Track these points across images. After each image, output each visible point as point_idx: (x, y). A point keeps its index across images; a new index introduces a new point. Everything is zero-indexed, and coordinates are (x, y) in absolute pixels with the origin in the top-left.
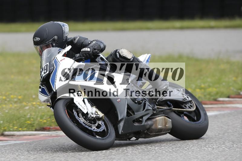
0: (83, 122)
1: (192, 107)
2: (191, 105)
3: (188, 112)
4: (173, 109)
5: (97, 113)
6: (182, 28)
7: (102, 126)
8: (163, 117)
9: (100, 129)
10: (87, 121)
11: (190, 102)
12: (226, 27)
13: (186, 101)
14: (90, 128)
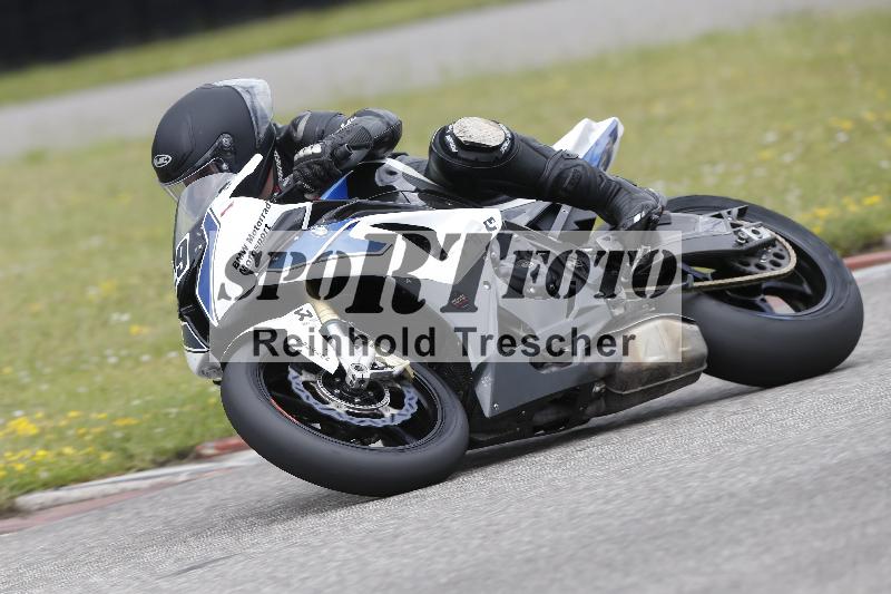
0: (348, 412)
1: (782, 257)
2: (776, 250)
3: (780, 281)
8: (658, 323)
11: (771, 243)
13: (751, 244)
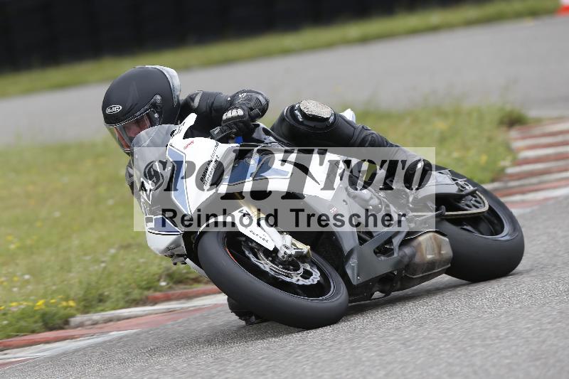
1: (480, 203)
4: (447, 213)
5: (295, 245)
6: (364, 40)
7: (314, 273)
9: (311, 279)
10: (278, 266)
11: (473, 193)
12: (469, 23)
13: (466, 192)
14: (288, 279)
